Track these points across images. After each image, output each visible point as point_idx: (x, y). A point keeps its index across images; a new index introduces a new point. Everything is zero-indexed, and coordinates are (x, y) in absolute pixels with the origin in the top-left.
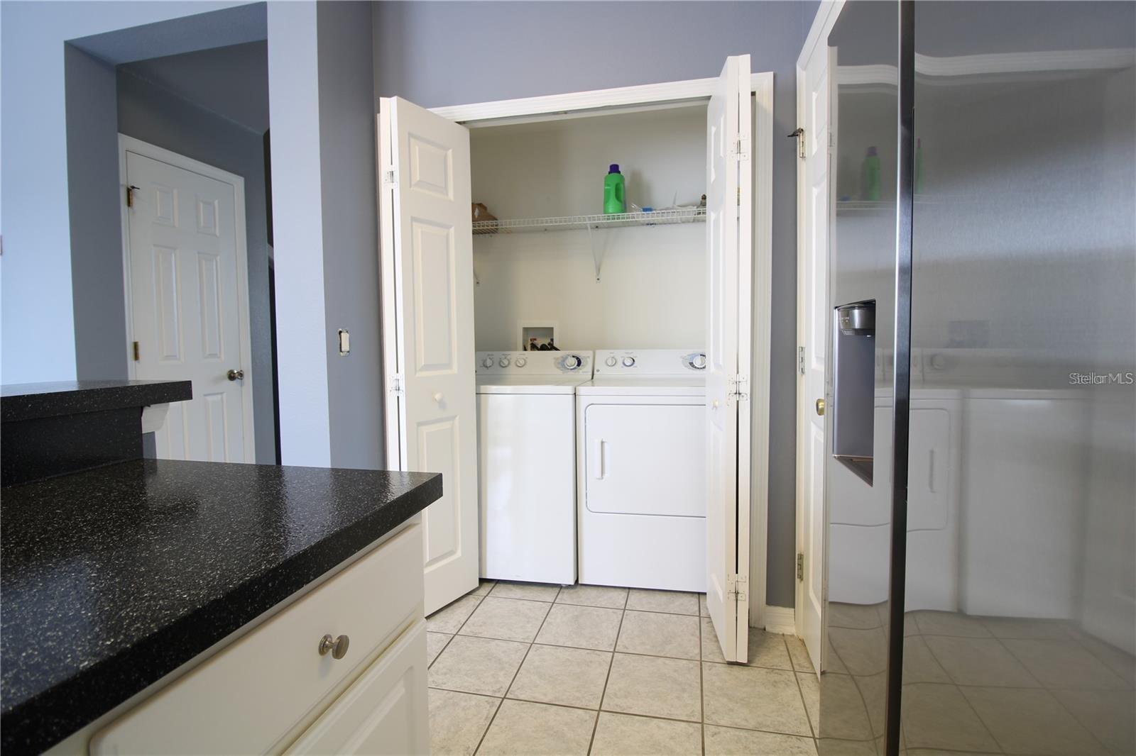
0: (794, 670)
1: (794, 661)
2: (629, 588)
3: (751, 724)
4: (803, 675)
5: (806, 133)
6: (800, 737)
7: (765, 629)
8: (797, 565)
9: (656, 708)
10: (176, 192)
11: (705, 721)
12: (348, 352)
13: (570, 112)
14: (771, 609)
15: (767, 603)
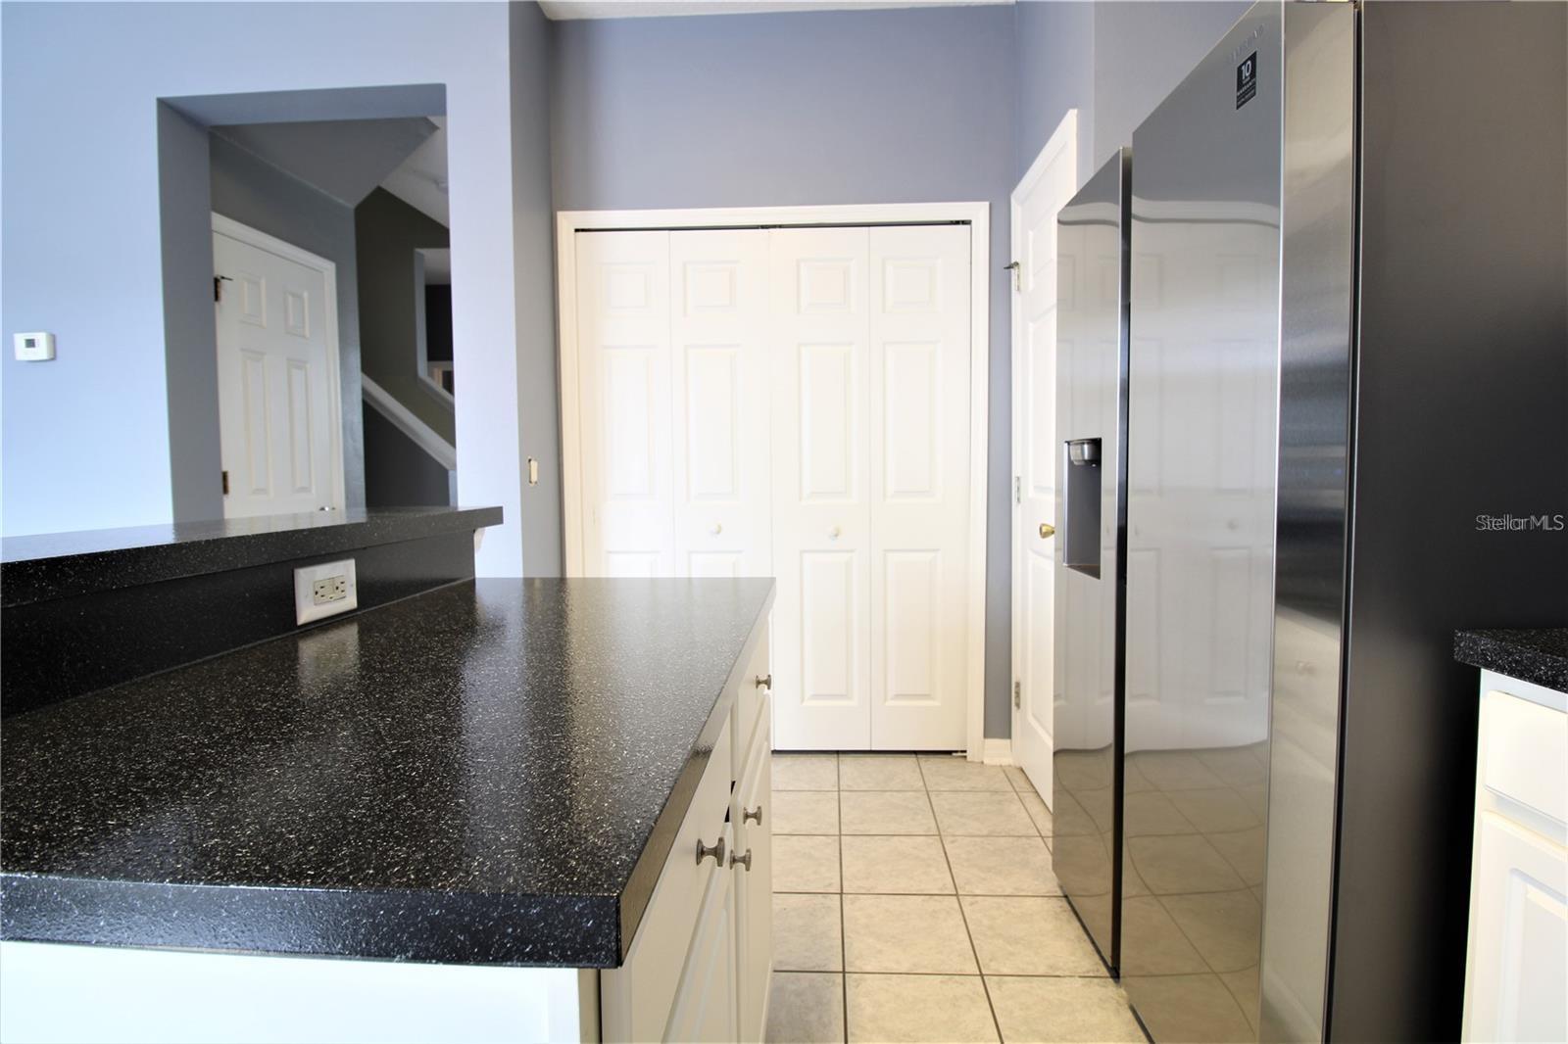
0: (1015, 791)
1: (1014, 784)
2: (838, 752)
3: (985, 832)
4: (1025, 794)
5: (1022, 267)
6: (1028, 837)
7: (982, 763)
8: (1012, 694)
9: (892, 828)
10: (263, 282)
11: (942, 833)
12: (536, 483)
13: (780, 226)
14: (991, 742)
15: (986, 736)
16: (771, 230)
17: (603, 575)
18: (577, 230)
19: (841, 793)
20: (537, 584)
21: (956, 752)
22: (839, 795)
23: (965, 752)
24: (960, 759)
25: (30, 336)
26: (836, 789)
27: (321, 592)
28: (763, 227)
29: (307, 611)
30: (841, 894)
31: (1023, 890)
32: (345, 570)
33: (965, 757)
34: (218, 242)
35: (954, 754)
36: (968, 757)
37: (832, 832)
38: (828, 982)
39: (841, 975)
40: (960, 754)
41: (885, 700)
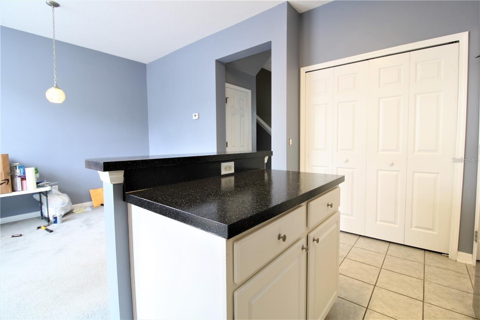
0: (469, 275)
1: (470, 272)
2: (390, 242)
3: (446, 285)
4: (473, 277)
6: (468, 292)
7: (456, 260)
8: (474, 236)
10: (236, 98)
11: (425, 280)
12: (291, 145)
13: (373, 58)
14: (460, 253)
15: (459, 250)
16: (369, 60)
17: (310, 172)
18: (306, 72)
19: (387, 256)
20: (291, 172)
21: (445, 254)
22: (386, 256)
23: (448, 254)
24: (446, 257)
25: (195, 114)
26: (385, 254)
27: (226, 168)
28: (366, 60)
29: (223, 172)
30: (375, 286)
31: (457, 310)
32: (232, 164)
33: (448, 257)
34: (227, 90)
35: (443, 254)
36: (449, 257)
37: (378, 266)
38: (360, 308)
39: (366, 308)
40: (446, 255)
41: (411, 228)
